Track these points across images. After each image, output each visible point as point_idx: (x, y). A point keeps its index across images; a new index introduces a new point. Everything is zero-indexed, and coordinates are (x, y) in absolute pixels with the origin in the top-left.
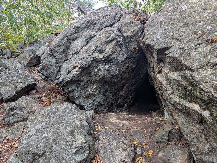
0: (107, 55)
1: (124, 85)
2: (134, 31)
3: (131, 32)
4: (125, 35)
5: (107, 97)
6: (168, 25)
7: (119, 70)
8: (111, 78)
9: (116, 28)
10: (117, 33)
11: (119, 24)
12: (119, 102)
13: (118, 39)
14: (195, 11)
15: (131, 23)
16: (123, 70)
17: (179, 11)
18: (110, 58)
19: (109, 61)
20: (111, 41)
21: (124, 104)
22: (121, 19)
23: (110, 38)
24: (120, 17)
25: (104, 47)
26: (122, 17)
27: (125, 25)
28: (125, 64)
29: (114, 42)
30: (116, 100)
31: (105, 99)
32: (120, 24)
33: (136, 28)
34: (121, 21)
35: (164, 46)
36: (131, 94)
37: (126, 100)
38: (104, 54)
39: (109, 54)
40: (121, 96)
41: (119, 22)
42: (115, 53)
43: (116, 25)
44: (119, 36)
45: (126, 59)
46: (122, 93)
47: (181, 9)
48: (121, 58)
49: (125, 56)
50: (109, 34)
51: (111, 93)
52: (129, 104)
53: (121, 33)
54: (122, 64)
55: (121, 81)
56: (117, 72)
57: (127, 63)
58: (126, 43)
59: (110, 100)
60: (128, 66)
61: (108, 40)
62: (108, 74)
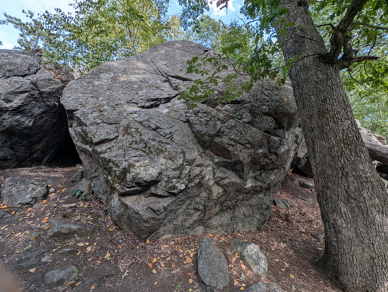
0: (15, 105)
1: (42, 138)
2: (53, 88)
3: (49, 89)
4: (41, 90)
5: (16, 151)
6: (82, 93)
7: (34, 122)
8: (21, 130)
9: (30, 81)
10: (32, 86)
11: (33, 78)
12: (34, 156)
13: (32, 92)
14: (103, 88)
15: (50, 80)
16: (39, 123)
17: (93, 85)
18: (21, 109)
19: (19, 112)
20: (22, 92)
21: (43, 159)
22: (37, 73)
23: (21, 89)
24: (37, 71)
25: (11, 96)
26: (40, 71)
27: (42, 80)
28: (42, 118)
29: (27, 94)
30: (30, 154)
31: (12, 152)
32: (35, 78)
33: (56, 86)
34: (38, 75)
35: (73, 109)
36: (52, 148)
37: (45, 155)
38: (11, 104)
39: (18, 104)
40: (38, 150)
41: (34, 75)
42: (27, 104)
43: (29, 77)
44: (33, 89)
45: (43, 113)
46: (39, 147)
47: (94, 83)
48: (37, 111)
49: (42, 110)
50: (20, 85)
51: (22, 146)
52: (49, 158)
53: (36, 87)
54: (38, 117)
55: (38, 134)
56: (31, 124)
57: (45, 117)
58: (43, 98)
59: (21, 154)
60: (47, 120)
61: (19, 90)
62: (17, 125)
